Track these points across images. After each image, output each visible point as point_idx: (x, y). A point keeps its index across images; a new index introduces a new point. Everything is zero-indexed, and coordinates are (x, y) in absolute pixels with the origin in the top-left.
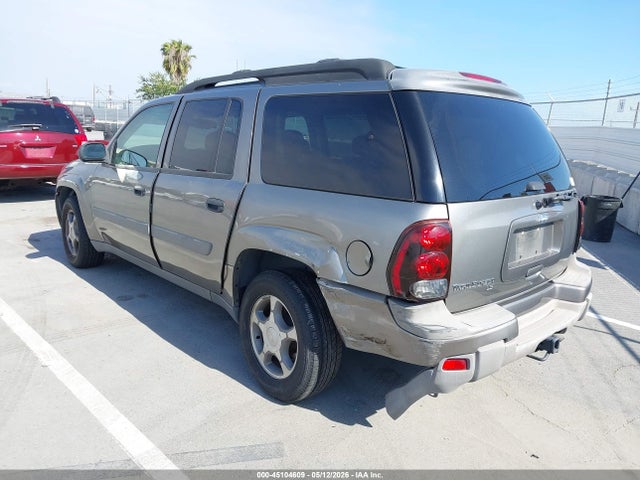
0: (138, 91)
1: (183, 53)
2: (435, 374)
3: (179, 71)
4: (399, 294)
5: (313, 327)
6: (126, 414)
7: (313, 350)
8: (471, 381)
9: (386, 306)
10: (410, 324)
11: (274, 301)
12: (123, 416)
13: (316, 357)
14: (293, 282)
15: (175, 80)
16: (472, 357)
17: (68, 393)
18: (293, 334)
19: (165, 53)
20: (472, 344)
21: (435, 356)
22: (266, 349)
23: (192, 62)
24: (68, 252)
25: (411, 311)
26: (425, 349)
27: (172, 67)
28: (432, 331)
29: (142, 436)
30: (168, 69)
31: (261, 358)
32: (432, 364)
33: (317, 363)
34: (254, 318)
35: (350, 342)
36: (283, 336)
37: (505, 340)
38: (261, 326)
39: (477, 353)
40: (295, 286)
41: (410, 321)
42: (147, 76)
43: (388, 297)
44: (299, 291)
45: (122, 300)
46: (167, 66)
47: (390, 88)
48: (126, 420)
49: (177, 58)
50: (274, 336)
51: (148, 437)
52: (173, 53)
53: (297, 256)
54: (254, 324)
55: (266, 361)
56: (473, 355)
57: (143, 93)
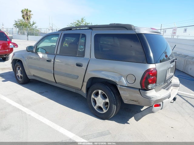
0: (14, 25)
1: (29, 13)
2: (152, 108)
3: (27, 19)
4: (144, 88)
5: (114, 98)
6: (62, 127)
7: (114, 104)
8: (161, 109)
9: (139, 92)
10: (146, 96)
11: (100, 91)
12: (61, 127)
13: (115, 106)
14: (106, 86)
15: (26, 22)
16: (161, 103)
17: (41, 122)
18: (107, 100)
19: (22, 13)
20: (161, 100)
21: (152, 104)
22: (97, 105)
23: (32, 16)
24: (17, 79)
25: (147, 93)
26: (150, 102)
27: (25, 17)
28: (152, 97)
29: (70, 132)
30: (24, 18)
31: (95, 108)
32: (151, 106)
33: (115, 108)
34: (93, 96)
35: (126, 102)
36: (104, 101)
37: (168, 98)
38: (95, 99)
39: (163, 102)
40: (108, 87)
41: (146, 95)
42: (17, 20)
43: (140, 89)
44: (109, 88)
45: (41, 93)
46: (23, 17)
47: (136, 32)
48: (63, 128)
49: (27, 14)
50: (100, 101)
51: (71, 132)
52: (25, 13)
53: (110, 79)
54: (93, 98)
55: (97, 108)
56: (162, 103)
57: (16, 26)
